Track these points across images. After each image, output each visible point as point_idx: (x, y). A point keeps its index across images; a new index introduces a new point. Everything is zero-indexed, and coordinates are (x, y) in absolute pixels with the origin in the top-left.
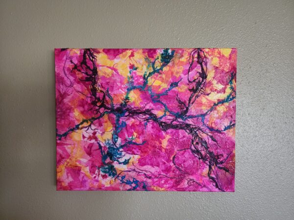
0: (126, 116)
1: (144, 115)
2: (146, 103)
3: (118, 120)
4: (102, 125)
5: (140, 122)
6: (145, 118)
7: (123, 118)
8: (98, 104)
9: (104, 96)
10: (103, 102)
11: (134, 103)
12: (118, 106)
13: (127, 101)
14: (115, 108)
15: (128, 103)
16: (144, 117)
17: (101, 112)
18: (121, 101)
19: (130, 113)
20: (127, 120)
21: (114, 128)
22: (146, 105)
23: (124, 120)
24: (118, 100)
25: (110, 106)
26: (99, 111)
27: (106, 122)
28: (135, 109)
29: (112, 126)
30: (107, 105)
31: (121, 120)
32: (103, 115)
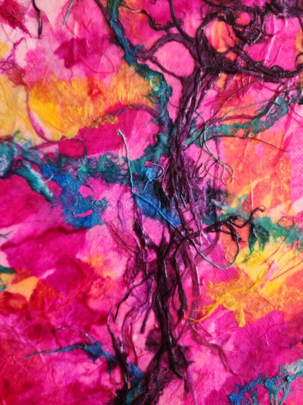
0: (137, 228)
1: (150, 344)
2: (229, 347)
3: (109, 176)
4: (69, 64)
5: (102, 318)
6: (130, 345)
7: (128, 204)
8: (216, 32)
9: (274, 74)
10: (231, 70)
11: (231, 275)
12: (207, 177)
13: (243, 233)
14: (192, 152)
15: (224, 238)
16: (139, 340)
17: (162, 55)
18: (243, 193)
19: (161, 249)
20: (115, 233)
21: (53, 149)
22: (218, 350)
23: (111, 210)
24: (250, 170)
25: (203, 113)
26: (169, 38)
27: (94, 93)
28: (188, 283)
29: (72, 132)
30: (211, 93)
31: (110, 195)
32: (143, 71)
